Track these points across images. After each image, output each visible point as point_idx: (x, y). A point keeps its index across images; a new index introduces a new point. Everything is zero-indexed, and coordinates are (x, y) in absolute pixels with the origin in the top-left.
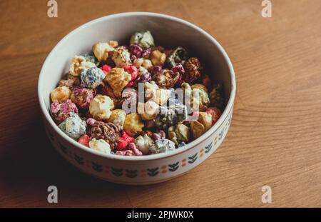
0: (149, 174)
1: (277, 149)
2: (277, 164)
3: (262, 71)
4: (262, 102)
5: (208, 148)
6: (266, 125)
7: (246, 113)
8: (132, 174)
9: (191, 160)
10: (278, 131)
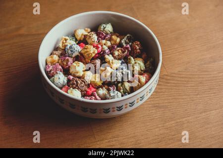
0: (104, 112)
4: (179, 71)
5: (142, 98)
7: (169, 78)
8: (94, 111)
9: (131, 105)
10: (188, 90)
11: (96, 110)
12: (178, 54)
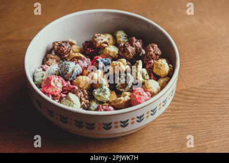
0: (104, 128)
1: (210, 121)
2: (210, 132)
3: (203, 63)
4: (201, 86)
5: (154, 111)
6: (203, 103)
7: (188, 93)
8: (91, 126)
9: (139, 120)
10: (212, 108)
11: (94, 124)
12: (199, 65)
